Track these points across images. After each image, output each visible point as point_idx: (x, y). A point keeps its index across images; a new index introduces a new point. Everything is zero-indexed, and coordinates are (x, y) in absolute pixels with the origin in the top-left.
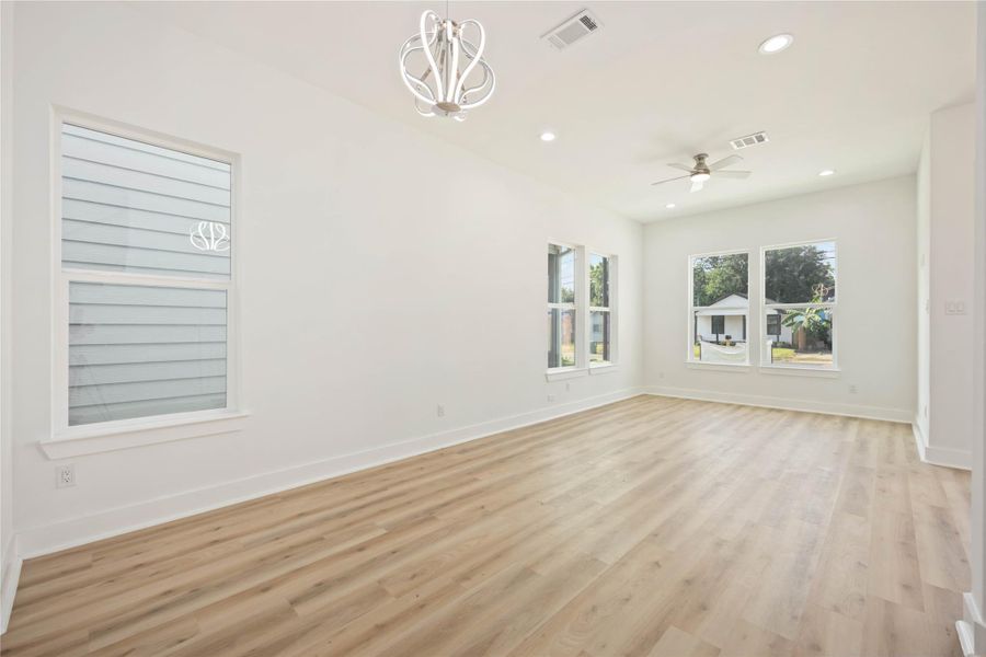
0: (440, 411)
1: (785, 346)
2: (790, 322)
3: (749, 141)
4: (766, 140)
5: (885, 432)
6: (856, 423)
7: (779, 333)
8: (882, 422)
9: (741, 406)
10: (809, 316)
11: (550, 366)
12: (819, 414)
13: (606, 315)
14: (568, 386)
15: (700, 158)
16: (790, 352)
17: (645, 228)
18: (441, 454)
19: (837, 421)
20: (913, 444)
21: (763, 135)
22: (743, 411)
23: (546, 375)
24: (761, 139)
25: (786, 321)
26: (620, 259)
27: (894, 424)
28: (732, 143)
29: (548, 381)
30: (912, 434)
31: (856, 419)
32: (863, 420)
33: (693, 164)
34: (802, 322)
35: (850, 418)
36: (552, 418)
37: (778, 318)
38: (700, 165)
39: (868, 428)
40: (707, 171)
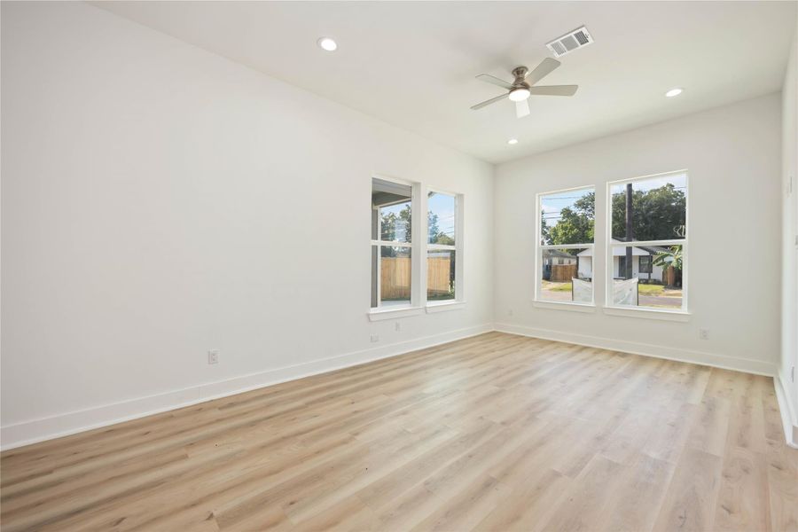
0: (212, 358)
1: (656, 282)
2: (661, 261)
3: (569, 44)
4: (589, 39)
5: (740, 388)
6: (705, 375)
7: (650, 271)
8: (737, 374)
9: (585, 348)
10: (678, 257)
11: (372, 306)
12: (665, 361)
13: (453, 252)
14: (397, 325)
15: (519, 72)
16: (660, 288)
17: (496, 168)
18: (199, 409)
19: (685, 371)
20: (776, 410)
21: (584, 30)
22: (585, 354)
23: (368, 315)
24: (582, 39)
25: (657, 261)
26: (465, 197)
27: (751, 377)
28: (549, 46)
29: (370, 321)
30: (772, 393)
31: (707, 368)
32: (716, 370)
33: (512, 80)
34: (671, 262)
35: (701, 368)
36: (373, 359)
37: (650, 258)
38: (518, 79)
39: (720, 382)
40: (526, 87)
